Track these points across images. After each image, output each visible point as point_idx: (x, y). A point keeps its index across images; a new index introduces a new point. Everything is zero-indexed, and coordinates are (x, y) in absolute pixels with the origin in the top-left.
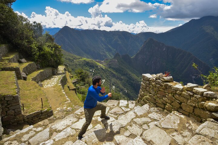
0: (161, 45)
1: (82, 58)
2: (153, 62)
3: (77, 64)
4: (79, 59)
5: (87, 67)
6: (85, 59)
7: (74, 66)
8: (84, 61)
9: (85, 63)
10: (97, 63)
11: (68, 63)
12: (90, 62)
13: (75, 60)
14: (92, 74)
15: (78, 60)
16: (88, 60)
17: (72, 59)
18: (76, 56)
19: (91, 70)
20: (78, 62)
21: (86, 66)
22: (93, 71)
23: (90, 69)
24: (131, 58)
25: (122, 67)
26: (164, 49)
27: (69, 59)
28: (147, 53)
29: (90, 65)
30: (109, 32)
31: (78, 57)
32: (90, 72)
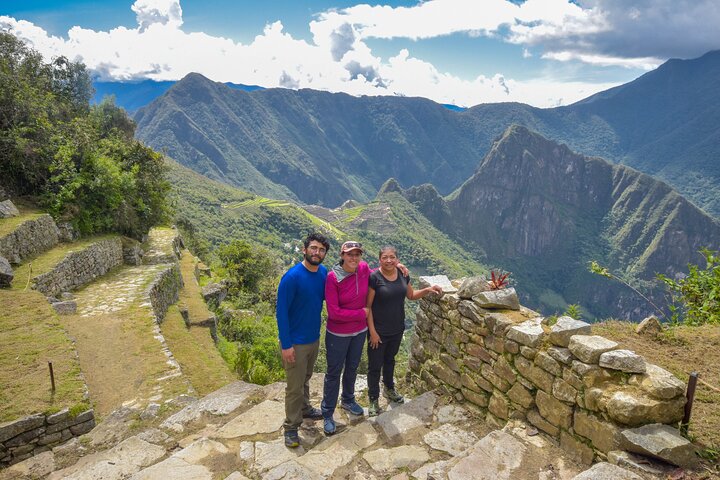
0: (556, 150)
1: (252, 199)
2: (526, 217)
3: (233, 222)
4: (243, 200)
5: (271, 231)
6: (264, 200)
7: (222, 228)
8: (262, 208)
9: (263, 216)
10: (311, 216)
11: (198, 214)
12: (284, 213)
13: (224, 206)
14: (291, 260)
15: (236, 205)
16: (275, 205)
17: (212, 199)
18: (229, 189)
19: (288, 245)
20: (238, 212)
21: (270, 227)
22: (297, 249)
23: (284, 239)
24: (445, 199)
25: (410, 234)
26: (569, 168)
27: (204, 202)
28: (505, 181)
29: (283, 225)
30: (359, 99)
31: (238, 193)
32: (286, 252)
